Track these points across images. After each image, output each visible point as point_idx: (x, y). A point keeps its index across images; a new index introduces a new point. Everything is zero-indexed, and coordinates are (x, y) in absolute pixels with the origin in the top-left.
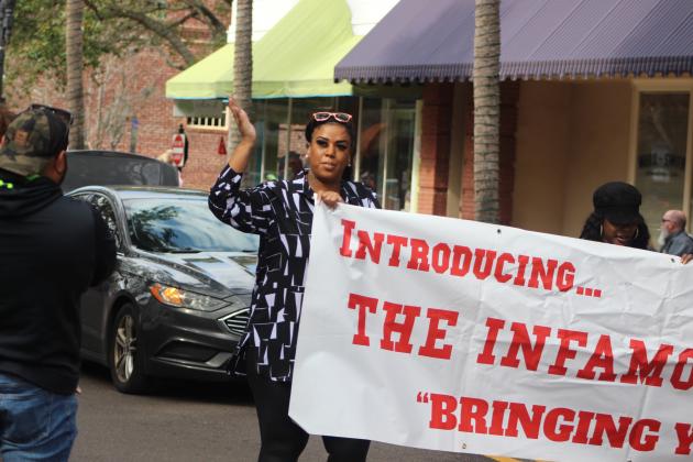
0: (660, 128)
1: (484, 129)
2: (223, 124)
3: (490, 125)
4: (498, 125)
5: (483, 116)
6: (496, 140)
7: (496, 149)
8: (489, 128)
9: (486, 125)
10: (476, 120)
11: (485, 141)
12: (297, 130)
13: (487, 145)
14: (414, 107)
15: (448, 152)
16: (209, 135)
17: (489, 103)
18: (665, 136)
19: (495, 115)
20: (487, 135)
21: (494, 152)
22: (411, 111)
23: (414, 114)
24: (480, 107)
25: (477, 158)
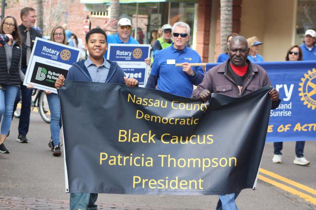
0: (308, 16)
1: (225, 16)
2: (107, 15)
3: (228, 15)
4: (232, 15)
5: (225, 10)
6: (231, 22)
7: (231, 25)
8: (227, 16)
9: (227, 15)
10: (222, 12)
11: (226, 22)
12: (141, 18)
13: (227, 24)
14: (194, 7)
15: (209, 27)
16: (101, 20)
17: (227, 5)
18: (310, 21)
19: (230, 10)
20: (227, 19)
21: (230, 27)
22: (193, 9)
23: (194, 10)
24: (223, 7)
25: (222, 30)
